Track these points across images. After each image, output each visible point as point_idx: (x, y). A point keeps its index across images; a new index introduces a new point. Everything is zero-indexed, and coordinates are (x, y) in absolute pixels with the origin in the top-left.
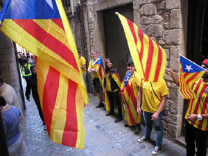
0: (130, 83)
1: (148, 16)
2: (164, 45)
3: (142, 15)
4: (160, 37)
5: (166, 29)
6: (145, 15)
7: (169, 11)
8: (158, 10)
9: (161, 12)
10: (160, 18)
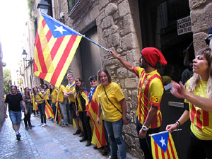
0: (93, 98)
1: (107, 28)
2: (122, 52)
3: (103, 30)
4: (117, 45)
5: (122, 36)
6: (105, 28)
7: (122, 18)
8: (114, 20)
9: (116, 22)
10: (116, 27)
